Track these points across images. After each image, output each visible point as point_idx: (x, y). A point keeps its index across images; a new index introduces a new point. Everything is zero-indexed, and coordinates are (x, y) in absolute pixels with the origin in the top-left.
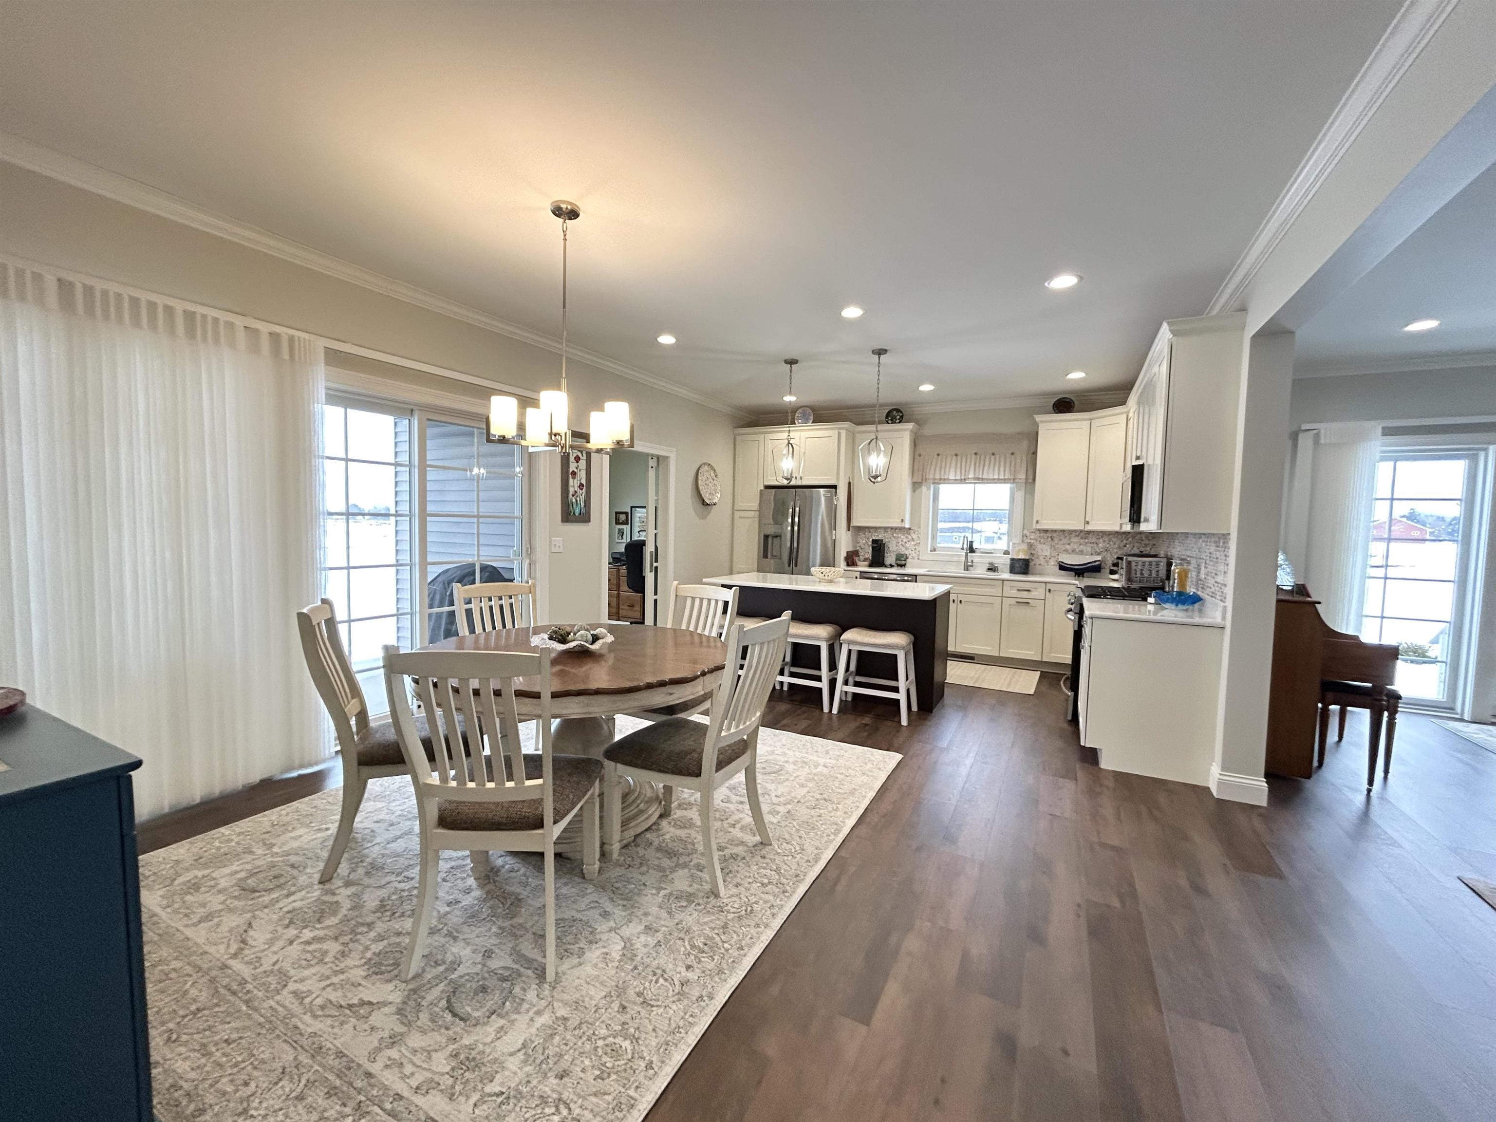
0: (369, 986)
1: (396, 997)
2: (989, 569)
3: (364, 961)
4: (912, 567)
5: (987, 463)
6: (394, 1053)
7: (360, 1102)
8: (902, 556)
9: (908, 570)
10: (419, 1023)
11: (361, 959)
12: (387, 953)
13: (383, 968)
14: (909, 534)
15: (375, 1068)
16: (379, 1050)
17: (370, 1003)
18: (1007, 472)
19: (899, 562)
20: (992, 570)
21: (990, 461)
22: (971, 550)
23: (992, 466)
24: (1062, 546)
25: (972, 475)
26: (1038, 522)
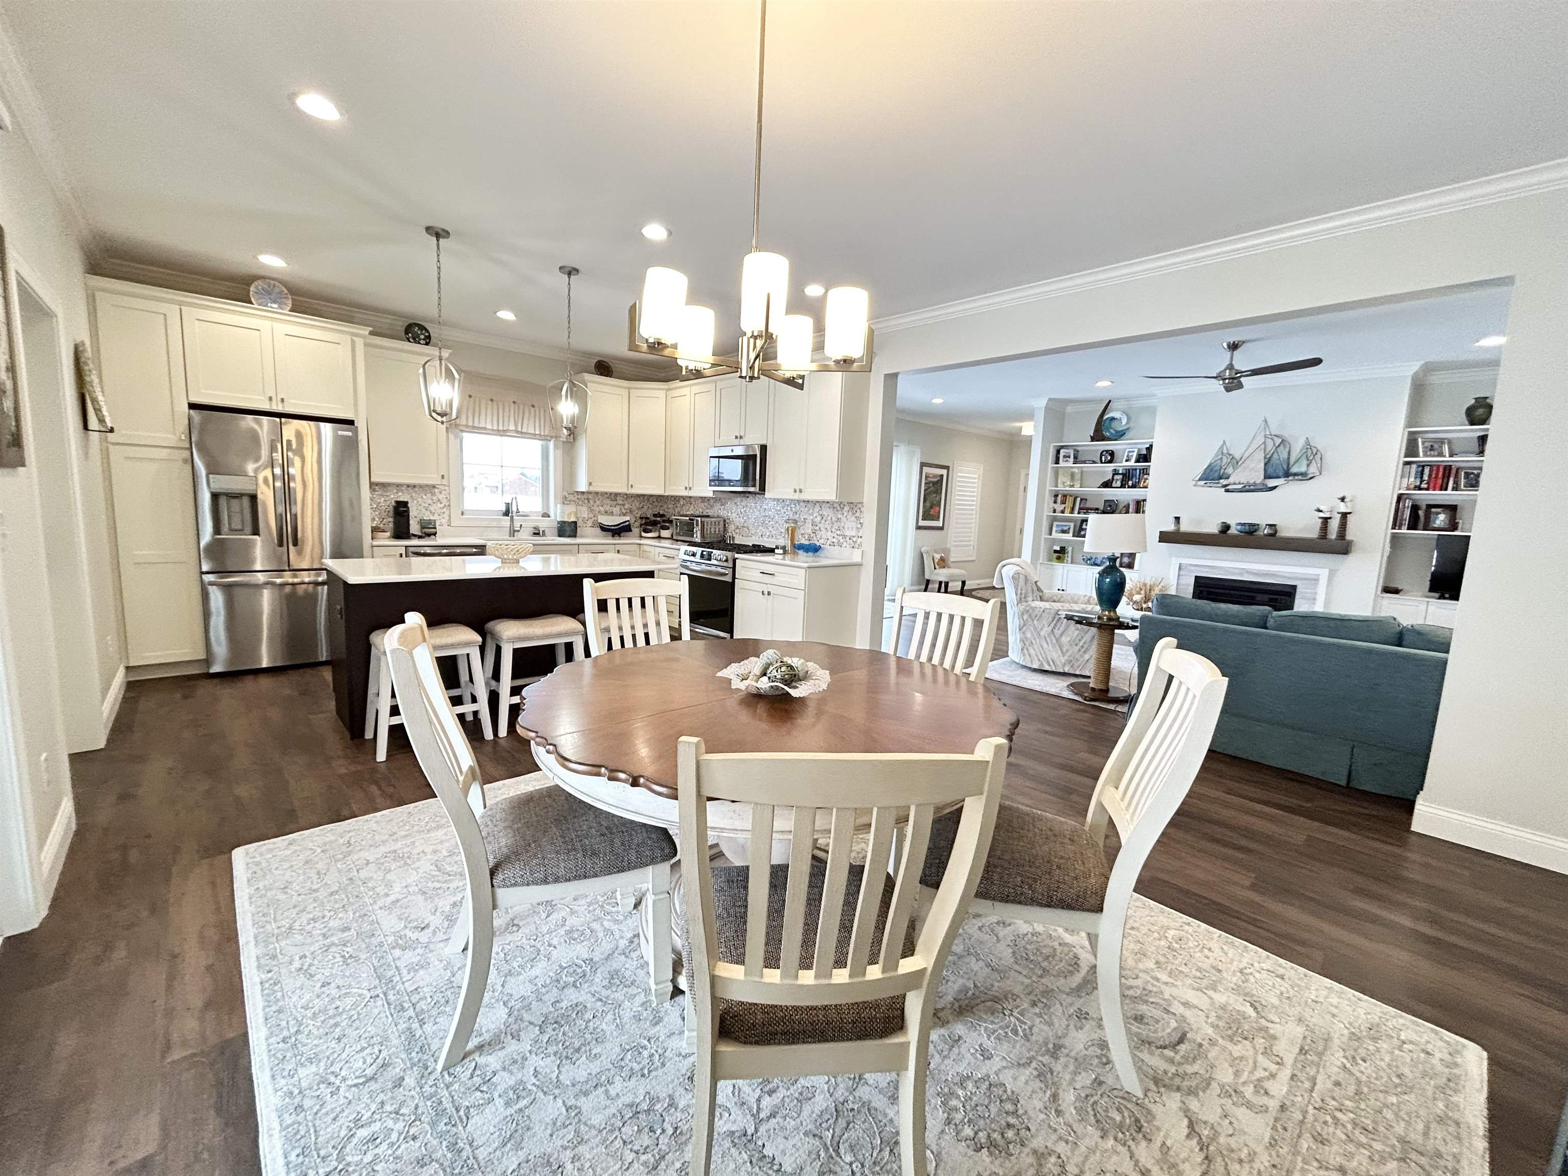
0: (1162, 1134)
1: (1173, 1101)
2: (535, 534)
3: (1120, 1148)
4: (444, 536)
5: (527, 415)
6: (1249, 1091)
7: (1315, 1108)
8: (430, 522)
9: (439, 541)
10: (1202, 1072)
11: (1118, 1153)
12: (1098, 1121)
13: (1128, 1121)
14: (433, 494)
15: (1273, 1104)
16: (1249, 1105)
17: (1191, 1125)
18: (547, 428)
19: (426, 530)
20: (539, 534)
21: (530, 413)
22: (507, 513)
23: (532, 419)
24: (595, 508)
25: (512, 427)
26: (590, 484)
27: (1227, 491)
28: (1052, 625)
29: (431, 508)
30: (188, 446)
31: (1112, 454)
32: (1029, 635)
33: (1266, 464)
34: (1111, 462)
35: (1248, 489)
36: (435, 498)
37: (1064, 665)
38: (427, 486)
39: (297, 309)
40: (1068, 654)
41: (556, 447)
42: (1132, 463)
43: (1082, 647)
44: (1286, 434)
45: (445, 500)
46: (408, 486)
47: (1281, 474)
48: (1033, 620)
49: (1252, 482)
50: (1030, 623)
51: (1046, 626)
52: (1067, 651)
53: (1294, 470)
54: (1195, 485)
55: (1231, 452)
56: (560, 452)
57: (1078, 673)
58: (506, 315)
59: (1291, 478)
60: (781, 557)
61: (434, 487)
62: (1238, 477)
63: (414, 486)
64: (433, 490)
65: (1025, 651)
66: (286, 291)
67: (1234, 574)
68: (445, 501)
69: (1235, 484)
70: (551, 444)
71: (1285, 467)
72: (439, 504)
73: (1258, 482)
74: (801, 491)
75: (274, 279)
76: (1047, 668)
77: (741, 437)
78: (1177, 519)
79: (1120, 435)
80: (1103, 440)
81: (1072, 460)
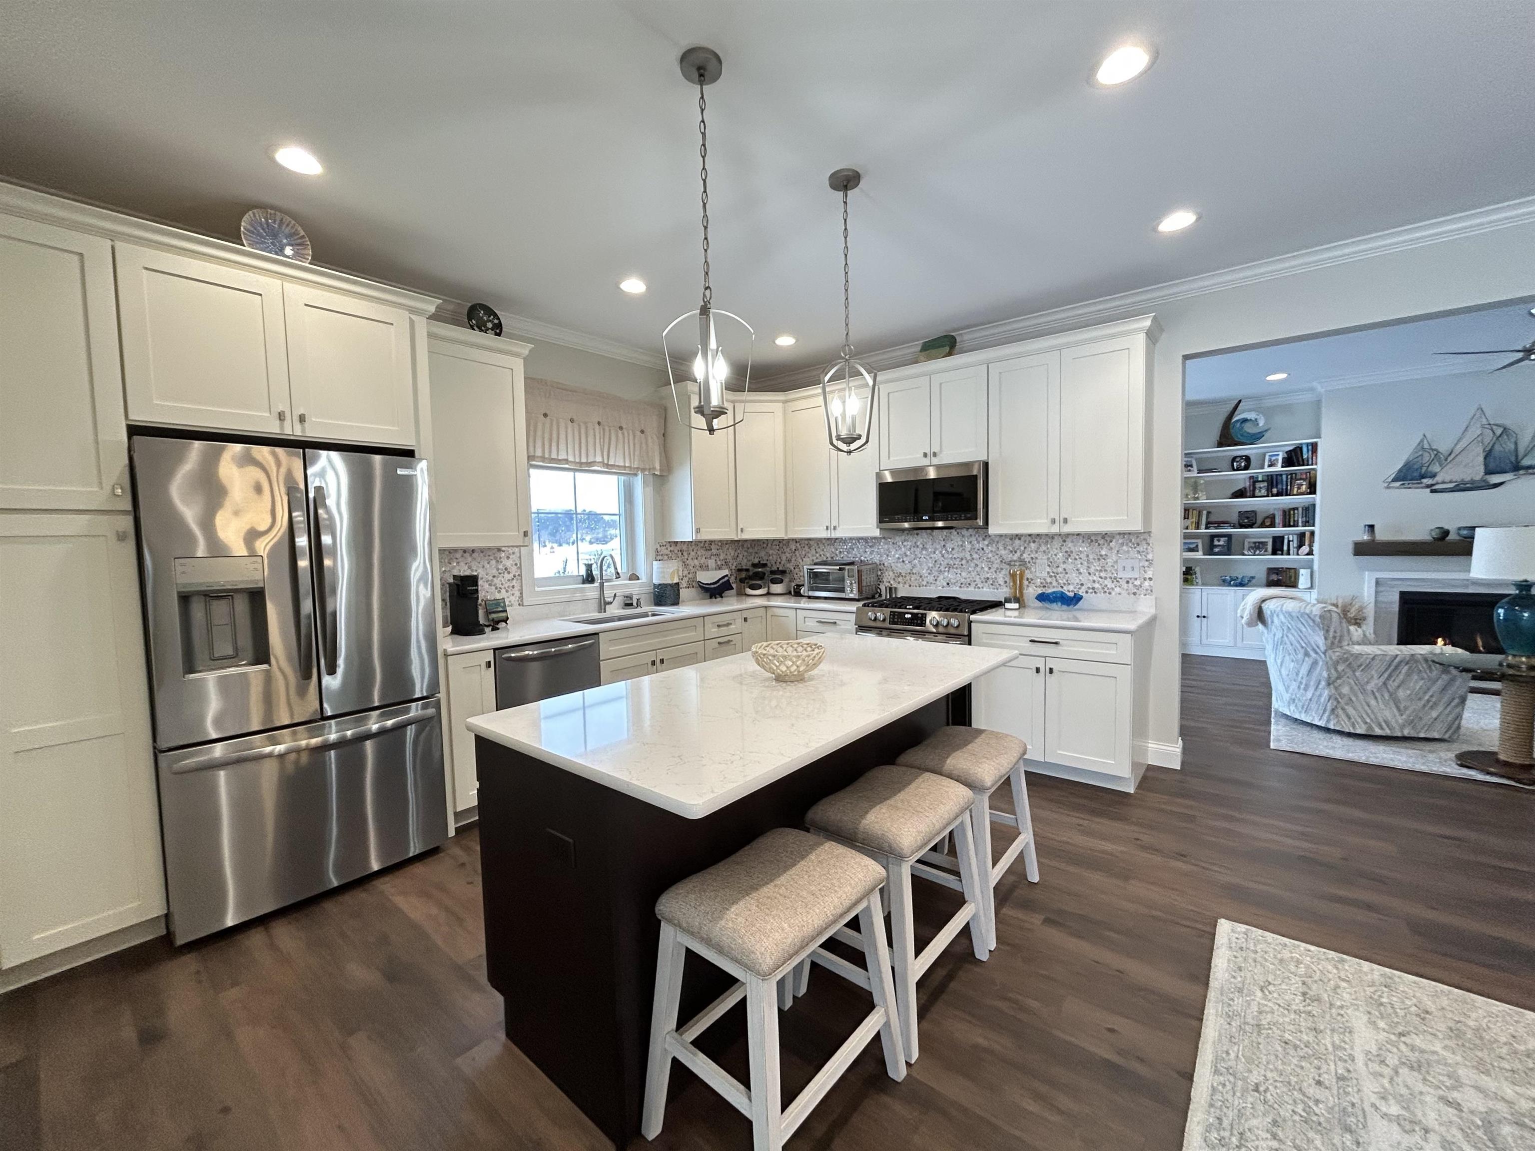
5: (614, 439)
8: (497, 602)
14: (499, 561)
18: (636, 458)
19: (494, 616)
20: (631, 604)
21: (617, 437)
22: (589, 578)
23: (620, 446)
24: (690, 562)
25: (599, 459)
26: (698, 531)
27: (1433, 491)
28: (1386, 675)
29: (496, 581)
30: (129, 507)
31: (1247, 459)
32: (1345, 690)
33: (1485, 458)
34: (1246, 468)
35: (1461, 487)
36: (501, 567)
37: (1402, 727)
38: (489, 549)
39: (317, 259)
40: (1408, 712)
41: (645, 483)
42: (1278, 468)
43: (1428, 701)
44: (1508, 423)
45: (514, 568)
46: (465, 552)
47: (1507, 468)
48: (1354, 671)
49: (1468, 479)
50: (1350, 673)
51: (1376, 676)
52: (1406, 708)
53: (1526, 462)
54: (1388, 487)
55: (1434, 447)
56: (650, 489)
57: (1422, 735)
58: (634, 286)
59: (1521, 472)
60: (1016, 613)
61: (499, 550)
62: (1446, 475)
63: (473, 551)
64: (498, 555)
65: (1340, 712)
66: (302, 233)
67: (1454, 586)
68: (514, 570)
69: (1443, 483)
70: (638, 482)
71: (1513, 459)
72: (506, 575)
73: (1478, 478)
74: (1066, 521)
75: (280, 210)
76: (1378, 732)
77: (935, 454)
78: (1372, 527)
79: (1255, 438)
80: (1236, 445)
81: (1195, 468)
